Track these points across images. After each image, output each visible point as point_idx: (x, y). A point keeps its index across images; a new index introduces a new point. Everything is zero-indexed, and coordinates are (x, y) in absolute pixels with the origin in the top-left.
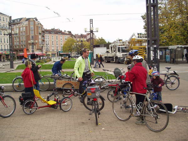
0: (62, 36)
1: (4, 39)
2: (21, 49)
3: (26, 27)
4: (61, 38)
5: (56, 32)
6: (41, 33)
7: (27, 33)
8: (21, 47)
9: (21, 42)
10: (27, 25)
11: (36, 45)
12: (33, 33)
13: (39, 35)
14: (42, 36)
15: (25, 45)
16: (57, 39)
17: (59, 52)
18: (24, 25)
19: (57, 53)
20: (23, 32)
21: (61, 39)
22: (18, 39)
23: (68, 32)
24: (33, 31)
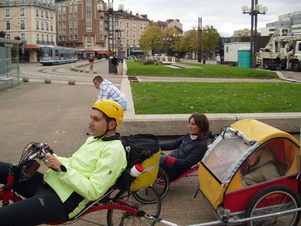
0: (135, 22)
1: (42, 24)
2: (70, 43)
3: (79, 6)
4: (134, 25)
5: (126, 15)
6: (103, 16)
7: (80, 16)
8: (70, 40)
9: (70, 30)
10: (81, 3)
11: (95, 36)
12: (90, 15)
13: (100, 19)
14: (105, 21)
15: (76, 36)
16: (128, 27)
17: (131, 48)
18: (75, 3)
19: (128, 50)
20: (74, 15)
21: (134, 28)
22: (65, 25)
23: (142, 16)
24: (90, 13)
